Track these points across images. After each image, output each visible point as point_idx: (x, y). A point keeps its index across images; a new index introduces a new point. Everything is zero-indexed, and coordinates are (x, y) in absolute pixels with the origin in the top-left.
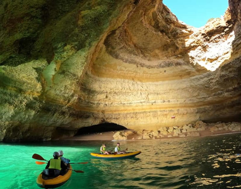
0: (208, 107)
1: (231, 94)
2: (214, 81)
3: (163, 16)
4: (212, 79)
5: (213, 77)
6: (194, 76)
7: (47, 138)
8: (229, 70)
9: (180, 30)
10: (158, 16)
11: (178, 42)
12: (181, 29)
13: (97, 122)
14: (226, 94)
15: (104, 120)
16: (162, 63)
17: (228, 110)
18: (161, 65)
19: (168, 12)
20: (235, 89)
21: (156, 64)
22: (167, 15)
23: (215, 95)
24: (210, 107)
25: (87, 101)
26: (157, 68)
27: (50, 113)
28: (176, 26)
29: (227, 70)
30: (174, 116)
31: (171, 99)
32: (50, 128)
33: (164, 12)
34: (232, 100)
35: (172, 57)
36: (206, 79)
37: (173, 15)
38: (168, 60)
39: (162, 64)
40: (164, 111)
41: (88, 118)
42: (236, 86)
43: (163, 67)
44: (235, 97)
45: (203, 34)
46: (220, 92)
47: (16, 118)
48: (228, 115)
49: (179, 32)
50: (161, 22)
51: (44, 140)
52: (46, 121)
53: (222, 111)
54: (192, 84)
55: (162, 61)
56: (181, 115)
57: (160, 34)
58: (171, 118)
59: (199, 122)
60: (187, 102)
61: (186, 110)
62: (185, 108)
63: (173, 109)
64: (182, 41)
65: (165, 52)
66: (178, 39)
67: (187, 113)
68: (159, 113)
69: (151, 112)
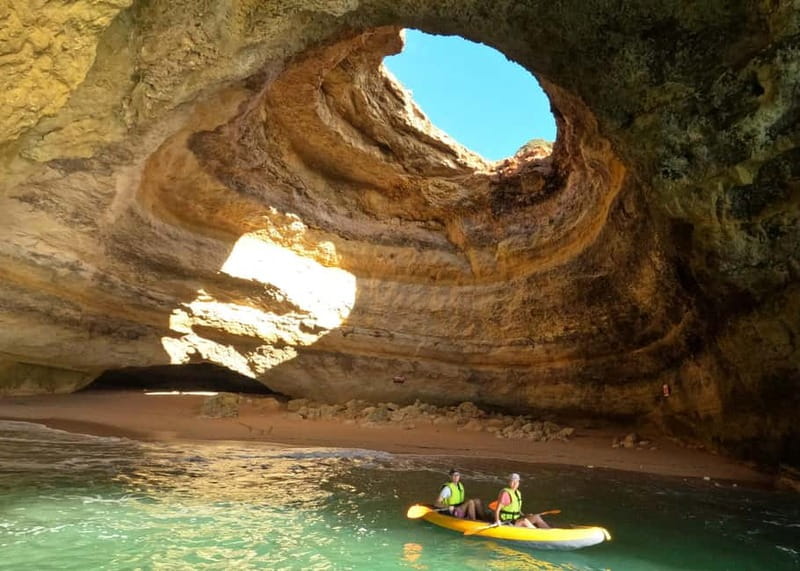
0: (498, 370)
2: (511, 308)
3: (383, 110)
6: (462, 284)
9: (437, 158)
10: (370, 108)
11: (430, 187)
12: (439, 155)
14: (537, 349)
16: (386, 233)
18: (383, 237)
19: (400, 100)
20: (558, 340)
21: (369, 233)
22: (397, 107)
24: (502, 374)
25: (135, 289)
26: (369, 241)
30: (402, 379)
31: (398, 332)
33: (386, 96)
35: (413, 223)
36: (491, 299)
38: (402, 229)
39: (386, 237)
40: (376, 358)
41: (136, 338)
42: (560, 334)
43: (386, 243)
44: (561, 360)
49: (432, 162)
55: (385, 226)
56: (422, 380)
57: (377, 154)
58: (392, 382)
59: (465, 406)
60: (441, 347)
61: (438, 368)
62: (435, 363)
63: (402, 359)
64: (439, 186)
65: (397, 205)
66: (430, 181)
67: (440, 376)
68: (361, 362)
69: (338, 355)
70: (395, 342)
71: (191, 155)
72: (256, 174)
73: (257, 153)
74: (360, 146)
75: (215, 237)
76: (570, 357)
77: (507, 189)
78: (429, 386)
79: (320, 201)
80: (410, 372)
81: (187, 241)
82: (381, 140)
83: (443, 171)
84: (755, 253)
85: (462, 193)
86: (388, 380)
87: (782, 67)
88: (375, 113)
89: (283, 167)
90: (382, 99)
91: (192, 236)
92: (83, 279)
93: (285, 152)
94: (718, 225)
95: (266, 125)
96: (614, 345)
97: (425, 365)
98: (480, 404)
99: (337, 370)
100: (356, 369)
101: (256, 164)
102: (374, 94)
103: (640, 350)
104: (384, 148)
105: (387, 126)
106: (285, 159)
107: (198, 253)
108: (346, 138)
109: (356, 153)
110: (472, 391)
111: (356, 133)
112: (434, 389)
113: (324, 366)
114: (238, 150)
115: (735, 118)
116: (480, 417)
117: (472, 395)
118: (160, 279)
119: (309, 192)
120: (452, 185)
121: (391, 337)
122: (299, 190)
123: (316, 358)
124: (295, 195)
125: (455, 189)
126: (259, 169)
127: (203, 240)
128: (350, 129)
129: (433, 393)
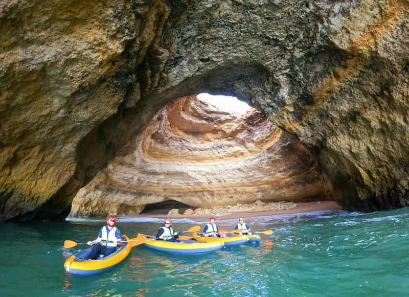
0: (267, 186)
1: (283, 175)
2: (265, 162)
4: (263, 160)
5: (263, 158)
6: (246, 156)
7: (112, 212)
8: (274, 152)
11: (224, 127)
13: (160, 199)
14: (279, 175)
15: (167, 198)
16: (215, 145)
17: (286, 190)
18: (214, 147)
20: (284, 170)
23: (269, 175)
24: (269, 187)
25: (148, 181)
26: (210, 150)
27: (114, 192)
29: (272, 152)
34: (285, 180)
35: (223, 139)
36: (257, 160)
41: (150, 195)
42: (285, 168)
43: (216, 149)
44: (287, 178)
45: (245, 120)
46: (272, 172)
47: (87, 196)
48: (288, 195)
49: (223, 119)
50: (202, 114)
51: (111, 214)
52: (112, 198)
53: (281, 191)
54: (246, 164)
56: (240, 194)
57: (205, 122)
58: (228, 198)
59: (257, 202)
60: (244, 181)
61: (244, 189)
62: (243, 187)
63: (230, 189)
64: (228, 126)
65: (216, 135)
66: (224, 125)
67: (246, 192)
68: (217, 192)
69: (208, 191)
70: (226, 183)
71: (153, 140)
72: (171, 139)
73: (169, 134)
74: (199, 121)
75: (165, 161)
76: (290, 176)
77: (250, 121)
78: (242, 196)
79: (191, 141)
80: (234, 193)
81: (157, 164)
82: (204, 117)
83: (227, 120)
84: (308, 133)
85: (236, 125)
86: (227, 197)
87: (277, 78)
88: (200, 111)
89: (178, 135)
90: (201, 106)
91: (158, 162)
92: (134, 181)
93: (178, 130)
94: (292, 126)
95: (170, 125)
96: (304, 168)
97: (239, 189)
98: (263, 201)
99: (209, 197)
100: (215, 195)
101: (170, 137)
102: (198, 106)
103: (312, 168)
104: (206, 120)
105: (205, 113)
106: (178, 132)
107: (161, 166)
108: (194, 121)
109: (198, 124)
110: (259, 195)
111: (196, 118)
112: (244, 197)
113: (204, 196)
114: (164, 135)
115: (276, 93)
116: (263, 205)
117: (260, 197)
118: (153, 177)
119: (187, 140)
120: (232, 124)
121: (225, 181)
122: (184, 140)
123: (202, 193)
124: (183, 142)
125: (233, 125)
126: (171, 138)
127: (161, 162)
128: (194, 118)
129: (245, 199)
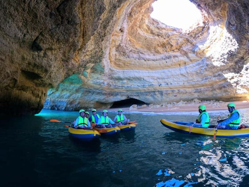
0: (203, 88)
2: (203, 68)
3: (154, 26)
5: (202, 66)
6: (188, 65)
10: (151, 27)
11: (172, 41)
13: (124, 98)
14: (214, 79)
15: (128, 97)
19: (157, 23)
21: (160, 58)
22: (158, 25)
23: (206, 79)
25: (114, 85)
27: (90, 93)
28: (167, 30)
30: (176, 95)
31: (173, 82)
32: (92, 102)
33: (154, 23)
34: (219, 83)
36: (197, 67)
37: (162, 23)
38: (167, 54)
39: (164, 58)
40: (168, 90)
44: (221, 81)
46: (209, 77)
49: (170, 34)
50: (154, 30)
53: (214, 92)
54: (188, 71)
55: (163, 55)
56: (182, 94)
57: (156, 37)
58: (173, 96)
59: (195, 100)
60: (185, 84)
61: (185, 90)
63: (175, 89)
65: (165, 48)
67: (186, 93)
68: (165, 92)
69: (159, 91)
70: (172, 85)
71: (117, 53)
73: (130, 47)
75: (127, 69)
76: (224, 80)
79: (146, 54)
80: (178, 93)
81: (121, 72)
82: (156, 34)
88: (153, 28)
89: (136, 48)
97: (182, 90)
98: (199, 99)
99: (159, 95)
102: (151, 24)
105: (157, 30)
107: (124, 74)
109: (151, 39)
110: (196, 95)
112: (185, 96)
113: (155, 95)
114: (126, 48)
116: (200, 102)
118: (118, 82)
122: (141, 53)
123: (153, 93)
125: (178, 39)
126: (131, 51)
127: (124, 71)
128: (148, 34)
